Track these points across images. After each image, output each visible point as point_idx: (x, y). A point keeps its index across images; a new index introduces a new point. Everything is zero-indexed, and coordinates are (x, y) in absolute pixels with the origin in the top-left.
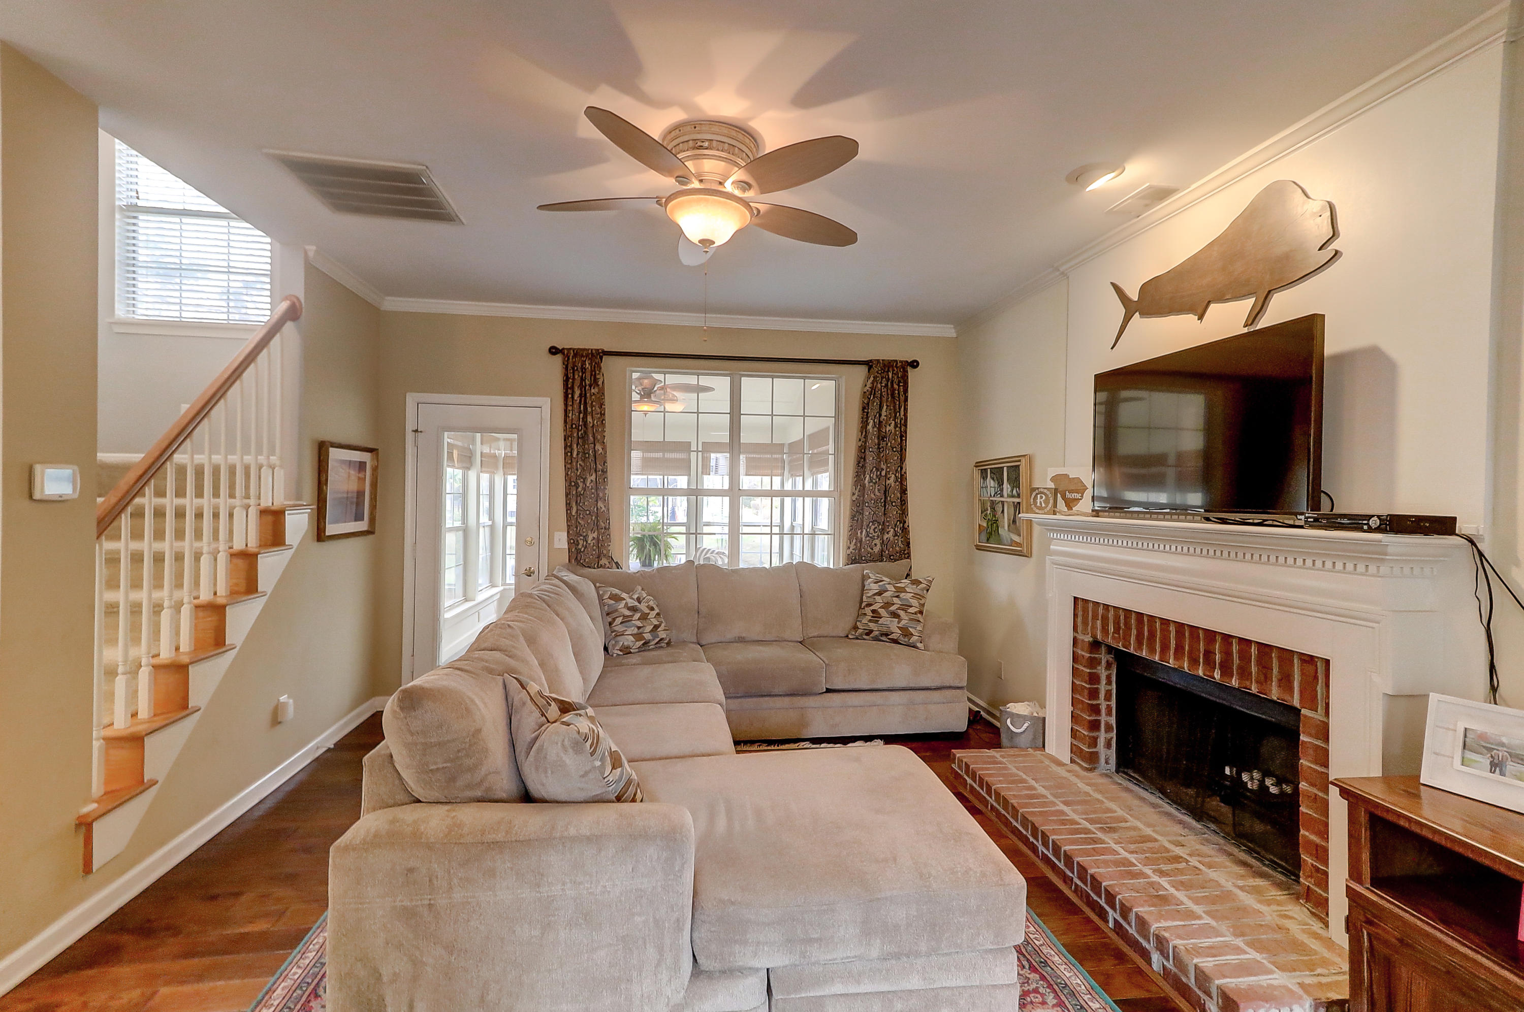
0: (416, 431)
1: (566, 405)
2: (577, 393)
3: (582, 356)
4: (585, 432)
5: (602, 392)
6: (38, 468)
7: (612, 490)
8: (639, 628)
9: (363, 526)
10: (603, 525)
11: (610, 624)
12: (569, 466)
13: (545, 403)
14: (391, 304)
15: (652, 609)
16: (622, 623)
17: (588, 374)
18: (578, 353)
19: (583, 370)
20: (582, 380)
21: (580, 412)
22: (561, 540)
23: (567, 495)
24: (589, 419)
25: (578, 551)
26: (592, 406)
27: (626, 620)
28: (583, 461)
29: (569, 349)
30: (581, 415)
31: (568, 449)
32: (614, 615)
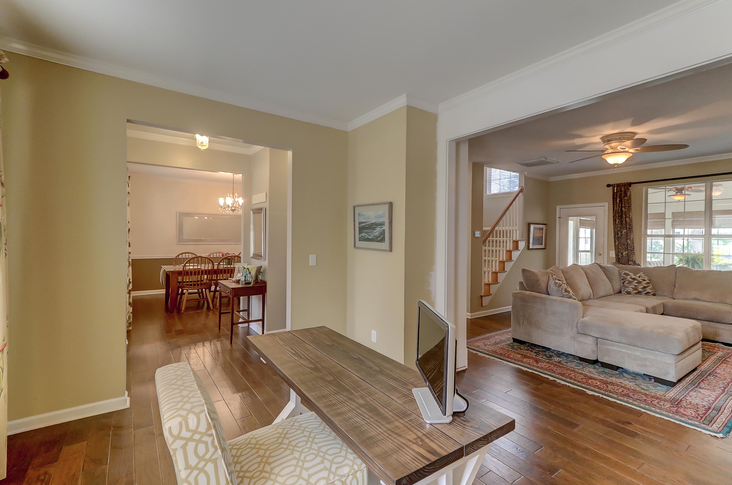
0: (560, 218)
1: (614, 204)
2: (618, 200)
3: (621, 186)
4: (622, 214)
5: (630, 199)
6: (475, 232)
7: (635, 235)
8: (636, 286)
9: (543, 246)
10: (630, 249)
11: (623, 283)
12: (615, 227)
13: (606, 204)
14: (552, 179)
15: (645, 280)
16: (628, 283)
17: (623, 193)
18: (618, 185)
19: (621, 191)
20: (621, 195)
21: (619, 207)
22: (613, 254)
23: (614, 237)
24: (623, 209)
25: (619, 258)
26: (625, 204)
27: (630, 282)
28: (621, 225)
29: (614, 185)
30: (620, 208)
31: (614, 221)
32: (625, 280)
